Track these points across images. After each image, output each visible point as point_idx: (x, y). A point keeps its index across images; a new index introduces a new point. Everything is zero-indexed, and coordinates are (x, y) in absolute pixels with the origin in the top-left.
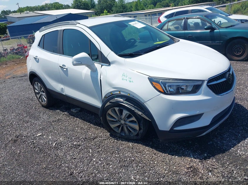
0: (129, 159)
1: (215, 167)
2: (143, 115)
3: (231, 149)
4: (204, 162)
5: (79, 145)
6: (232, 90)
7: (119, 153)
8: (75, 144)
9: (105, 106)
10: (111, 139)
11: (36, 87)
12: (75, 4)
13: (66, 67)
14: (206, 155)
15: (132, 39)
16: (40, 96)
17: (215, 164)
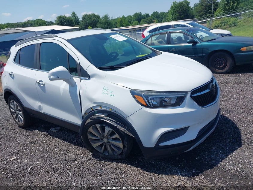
0: (113, 181)
1: (204, 185)
2: (127, 131)
3: (219, 163)
4: (192, 179)
5: (58, 169)
6: (216, 102)
7: (102, 175)
8: (54, 167)
9: (86, 124)
10: (93, 159)
11: (12, 106)
12: (59, 21)
13: (43, 83)
14: (194, 171)
15: (114, 53)
16: (17, 115)
17: (203, 181)
